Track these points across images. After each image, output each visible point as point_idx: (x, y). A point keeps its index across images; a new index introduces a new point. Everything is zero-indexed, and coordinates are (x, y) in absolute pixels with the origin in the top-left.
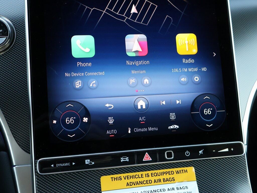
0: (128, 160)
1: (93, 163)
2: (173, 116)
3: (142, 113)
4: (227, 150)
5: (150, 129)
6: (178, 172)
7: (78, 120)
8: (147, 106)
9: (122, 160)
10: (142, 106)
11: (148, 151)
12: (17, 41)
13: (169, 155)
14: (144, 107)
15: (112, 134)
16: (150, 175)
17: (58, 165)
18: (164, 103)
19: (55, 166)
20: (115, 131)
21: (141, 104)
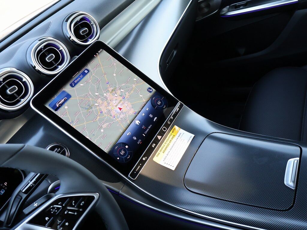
0: (155, 145)
1: (146, 157)
2: (151, 116)
3: (141, 125)
4: (178, 109)
5: (149, 127)
6: (173, 132)
7: (125, 150)
9: (153, 146)
10: (138, 123)
11: (158, 135)
13: (164, 129)
14: (139, 122)
15: (140, 142)
16: (166, 142)
17: (137, 170)
18: (144, 114)
19: (136, 172)
20: (140, 140)
21: (137, 122)
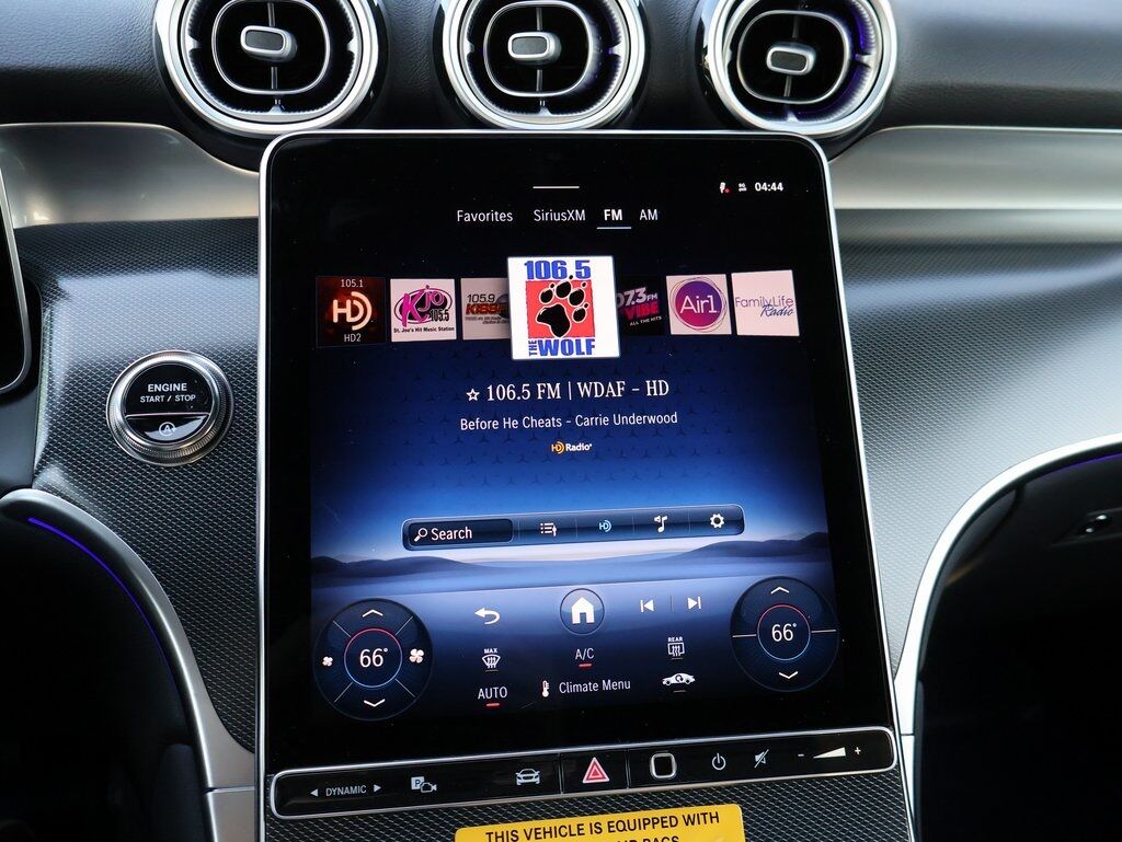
0: (537, 780)
1: (434, 788)
2: (676, 647)
3: (583, 635)
4: (841, 752)
5: (607, 685)
6: (689, 821)
7: (395, 658)
8: (599, 615)
9: (521, 779)
10: (583, 616)
11: (599, 754)
12: (235, 426)
13: (663, 766)
14: (590, 619)
15: (493, 700)
16: (604, 827)
17: (330, 791)
18: (650, 606)
19: (322, 793)
20: (502, 692)
21: (583, 609)
